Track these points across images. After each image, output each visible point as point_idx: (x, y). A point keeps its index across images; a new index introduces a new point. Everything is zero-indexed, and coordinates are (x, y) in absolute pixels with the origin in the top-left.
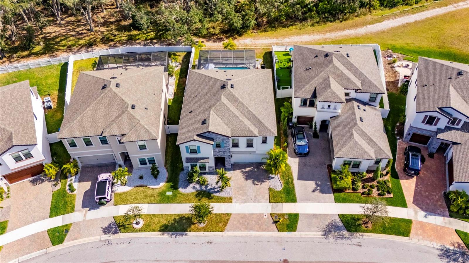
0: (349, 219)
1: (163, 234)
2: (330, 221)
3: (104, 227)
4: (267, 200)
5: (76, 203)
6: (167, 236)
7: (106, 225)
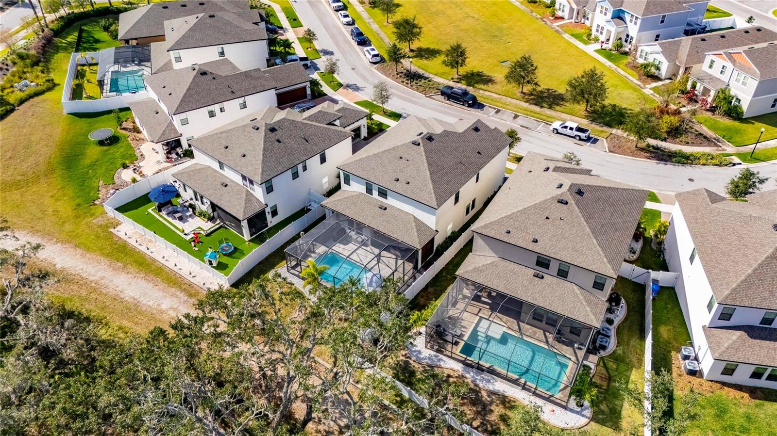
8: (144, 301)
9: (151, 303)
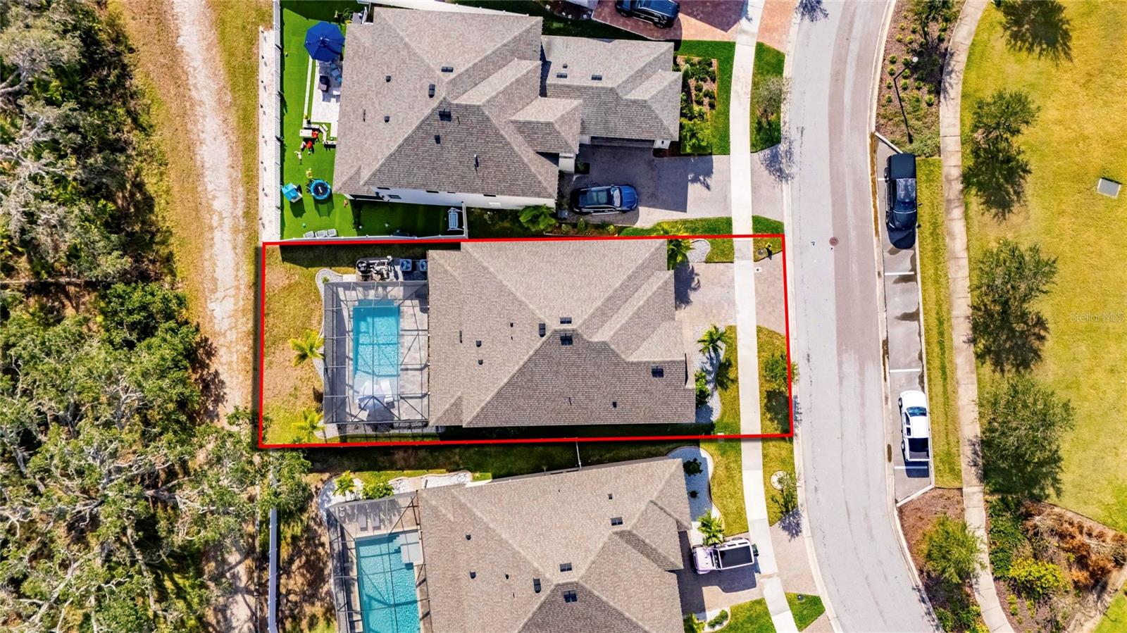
0: (758, 138)
1: (796, 435)
2: (763, 168)
3: (789, 537)
4: (728, 267)
5: (748, 600)
6: (800, 428)
7: (785, 534)
8: (209, 177)
9: (210, 187)
